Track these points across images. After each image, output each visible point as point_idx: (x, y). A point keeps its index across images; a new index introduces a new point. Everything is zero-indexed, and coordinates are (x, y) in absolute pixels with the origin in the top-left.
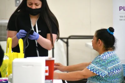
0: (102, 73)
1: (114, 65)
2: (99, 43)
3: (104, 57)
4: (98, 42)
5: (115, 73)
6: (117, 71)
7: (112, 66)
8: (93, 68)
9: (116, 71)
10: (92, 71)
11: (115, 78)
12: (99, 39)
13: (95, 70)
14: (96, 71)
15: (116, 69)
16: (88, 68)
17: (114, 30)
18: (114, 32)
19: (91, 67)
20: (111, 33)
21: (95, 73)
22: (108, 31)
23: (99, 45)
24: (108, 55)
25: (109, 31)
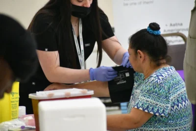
0: (164, 110)
1: (179, 92)
2: (141, 57)
3: (160, 77)
4: (139, 56)
5: (181, 107)
6: (184, 103)
7: (176, 95)
8: (146, 106)
9: (182, 104)
10: (146, 111)
11: (182, 116)
12: (139, 51)
13: (151, 108)
14: (153, 109)
15: (182, 98)
16: (138, 108)
17: (160, 26)
18: (160, 30)
19: (143, 104)
20: (156, 33)
21: (153, 113)
22: (148, 32)
23: (142, 60)
24: (166, 73)
25: (151, 30)
